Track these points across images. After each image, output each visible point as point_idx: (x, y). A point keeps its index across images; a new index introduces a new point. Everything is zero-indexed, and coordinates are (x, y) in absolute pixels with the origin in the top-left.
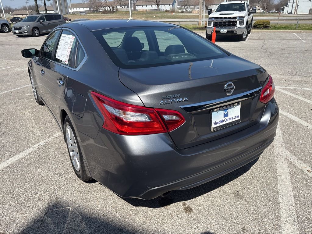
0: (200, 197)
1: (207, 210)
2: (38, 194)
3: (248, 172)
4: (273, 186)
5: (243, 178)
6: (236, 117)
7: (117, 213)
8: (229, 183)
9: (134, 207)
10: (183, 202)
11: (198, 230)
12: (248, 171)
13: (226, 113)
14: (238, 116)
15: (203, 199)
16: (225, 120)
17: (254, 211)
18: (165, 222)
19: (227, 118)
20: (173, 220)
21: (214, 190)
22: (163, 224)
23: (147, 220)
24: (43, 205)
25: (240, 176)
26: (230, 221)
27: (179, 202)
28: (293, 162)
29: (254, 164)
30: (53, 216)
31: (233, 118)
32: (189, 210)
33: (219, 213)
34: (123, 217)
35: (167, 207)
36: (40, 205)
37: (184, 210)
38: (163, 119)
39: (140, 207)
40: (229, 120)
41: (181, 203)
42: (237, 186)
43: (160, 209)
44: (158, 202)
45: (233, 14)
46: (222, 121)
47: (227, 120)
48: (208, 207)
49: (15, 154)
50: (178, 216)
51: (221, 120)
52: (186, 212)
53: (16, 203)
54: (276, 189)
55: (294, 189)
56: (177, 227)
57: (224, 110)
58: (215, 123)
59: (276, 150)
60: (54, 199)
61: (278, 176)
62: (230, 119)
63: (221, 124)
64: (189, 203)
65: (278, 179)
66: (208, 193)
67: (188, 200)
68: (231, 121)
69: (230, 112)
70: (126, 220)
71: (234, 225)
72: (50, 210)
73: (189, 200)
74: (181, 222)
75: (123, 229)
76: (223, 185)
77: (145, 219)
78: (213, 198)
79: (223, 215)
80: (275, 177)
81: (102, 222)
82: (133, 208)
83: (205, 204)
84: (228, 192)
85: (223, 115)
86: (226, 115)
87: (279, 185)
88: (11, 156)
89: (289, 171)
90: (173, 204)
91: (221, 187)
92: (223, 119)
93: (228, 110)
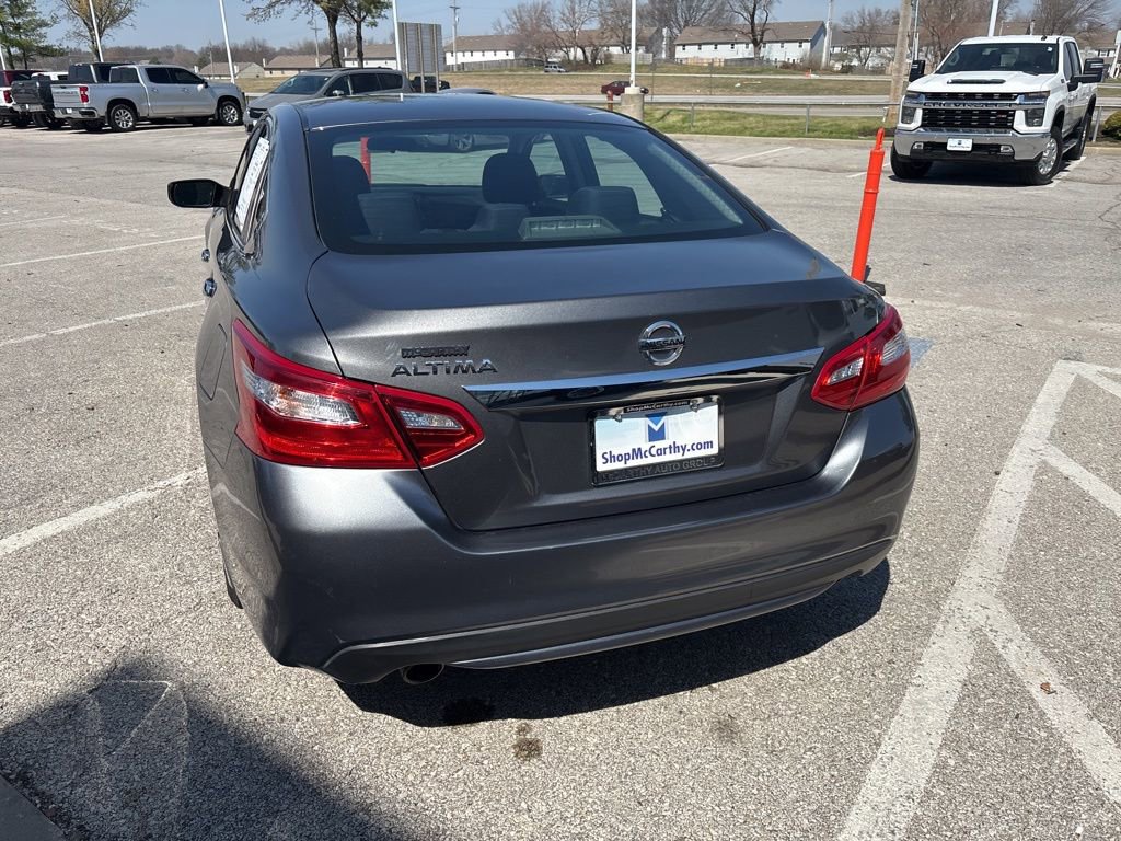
0: (588, 716)
1: (591, 759)
2: (98, 630)
3: (803, 659)
4: (876, 717)
5: (776, 676)
6: (700, 446)
7: (298, 720)
8: (714, 685)
9: (360, 712)
10: (523, 721)
11: (526, 816)
12: (807, 656)
13: (656, 428)
14: (709, 444)
15: (595, 722)
16: (654, 451)
17: (755, 791)
18: (433, 774)
19: (659, 444)
20: (461, 773)
21: (650, 701)
22: (425, 778)
23: (379, 758)
24: (97, 663)
25: (768, 667)
26: (649, 809)
27: (509, 720)
28: (999, 645)
29: (845, 633)
30: (112, 698)
31: (689, 447)
32: (529, 749)
33: (627, 775)
34: (310, 737)
35: (462, 729)
36: (90, 661)
37: (514, 747)
38: (400, 423)
39: (376, 715)
40: (667, 451)
41: (515, 723)
42: (738, 699)
43: (436, 731)
44: (442, 707)
45: (1002, 82)
46: (637, 453)
47: (661, 452)
48: (597, 752)
49: (92, 503)
50: (486, 762)
51: (634, 450)
52: (516, 756)
53: (27, 646)
54: (877, 732)
55: (952, 741)
56: (465, 795)
57: (648, 416)
58: (607, 456)
59: (957, 595)
60: (135, 653)
61: (911, 689)
62: (674, 448)
63: (632, 463)
64: (539, 728)
65: (907, 697)
66: (621, 708)
67: (542, 718)
68: (678, 456)
69: (676, 424)
70: (316, 748)
71: (657, 824)
72: (111, 682)
73: (546, 720)
74: (482, 784)
75: (293, 774)
76: (691, 687)
77: (373, 753)
78: (632, 726)
79: (637, 787)
80: (900, 690)
81: (241, 741)
82: (353, 715)
83: (593, 740)
84: (696, 713)
85: (644, 433)
86: (656, 435)
87: (896, 717)
88: (77, 507)
89: (964, 676)
90: (487, 724)
91: (681, 693)
92: (645, 446)
93: (664, 419)
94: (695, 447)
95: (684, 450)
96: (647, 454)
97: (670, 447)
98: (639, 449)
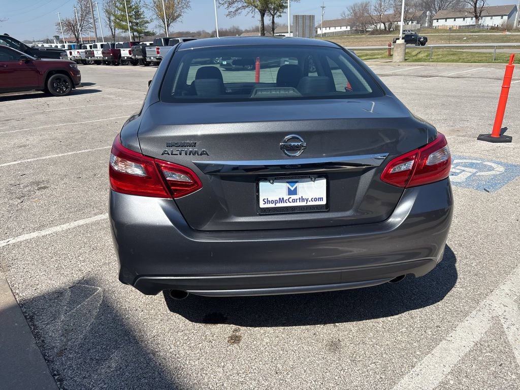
0: (269, 329)
1: (262, 349)
2: (83, 264)
3: (389, 318)
4: (418, 353)
5: (371, 324)
6: (316, 200)
7: (142, 311)
8: (337, 324)
9: (169, 312)
10: (238, 326)
11: (221, 369)
12: (391, 317)
13: (292, 189)
14: (321, 199)
15: (270, 332)
16: (291, 200)
17: (337, 378)
18: (188, 343)
19: (294, 197)
20: (200, 345)
21: (302, 327)
22: (184, 344)
23: (168, 332)
24: (77, 277)
25: (369, 319)
26: (280, 377)
27: (232, 325)
28: (505, 326)
29: (418, 308)
30: (76, 291)
31: (310, 199)
32: (235, 339)
33: (276, 359)
34: (144, 319)
35: (209, 326)
36: (75, 276)
37: (229, 337)
39: (175, 314)
40: (298, 201)
41: (234, 327)
42: (347, 332)
43: (198, 325)
44: (205, 315)
46: (281, 200)
47: (294, 201)
48: (266, 346)
49: (101, 214)
50: (213, 342)
51: (280, 199)
52: (228, 342)
53: (55, 266)
54: (415, 360)
55: (457, 372)
56: (198, 355)
57: (288, 182)
58: (266, 200)
59: (492, 298)
60: (92, 275)
61: (444, 341)
62: (302, 199)
63: (278, 205)
64: (245, 332)
65: (440, 345)
66: (286, 328)
67: (247, 326)
68: (304, 204)
69: (303, 187)
70: (145, 324)
71: (281, 384)
72: (79, 285)
73: (248, 328)
74: (208, 351)
75: (131, 333)
76: (325, 323)
77: (167, 330)
78: (288, 337)
79: (279, 365)
80: (437, 342)
81: (117, 316)
82: (165, 313)
83: (267, 340)
84: (322, 336)
85: (286, 191)
86: (292, 192)
87: (429, 355)
88: (95, 214)
89: (477, 339)
90: (221, 325)
91: (319, 325)
92: (286, 197)
93: (297, 184)
94: (313, 200)
95: (307, 201)
96: (287, 201)
97: (300, 199)
98: (283, 198)
